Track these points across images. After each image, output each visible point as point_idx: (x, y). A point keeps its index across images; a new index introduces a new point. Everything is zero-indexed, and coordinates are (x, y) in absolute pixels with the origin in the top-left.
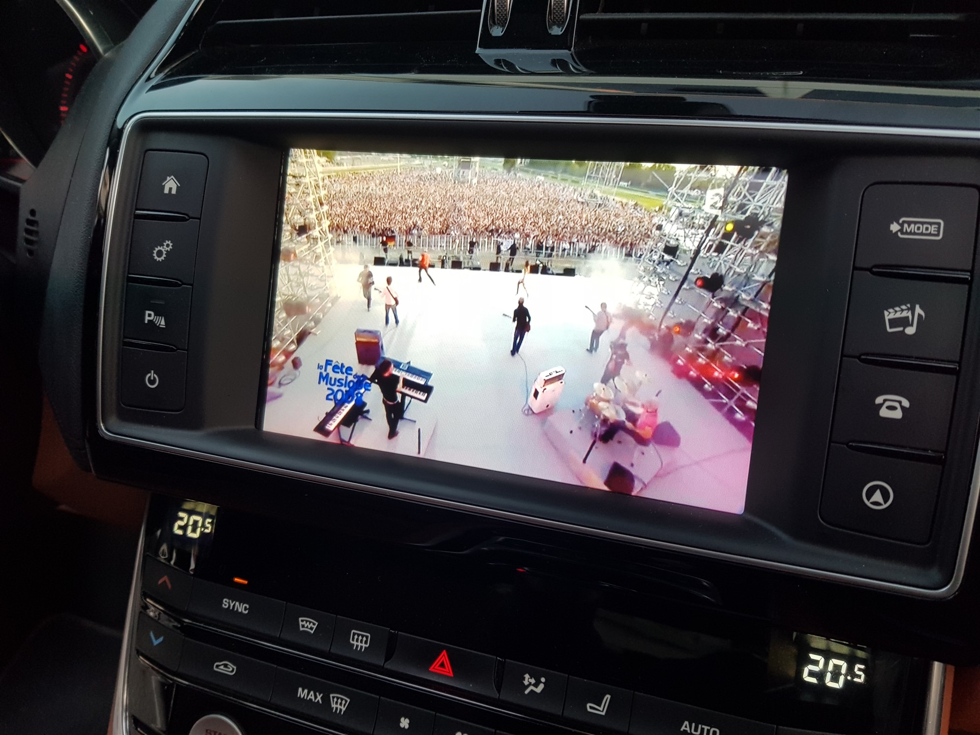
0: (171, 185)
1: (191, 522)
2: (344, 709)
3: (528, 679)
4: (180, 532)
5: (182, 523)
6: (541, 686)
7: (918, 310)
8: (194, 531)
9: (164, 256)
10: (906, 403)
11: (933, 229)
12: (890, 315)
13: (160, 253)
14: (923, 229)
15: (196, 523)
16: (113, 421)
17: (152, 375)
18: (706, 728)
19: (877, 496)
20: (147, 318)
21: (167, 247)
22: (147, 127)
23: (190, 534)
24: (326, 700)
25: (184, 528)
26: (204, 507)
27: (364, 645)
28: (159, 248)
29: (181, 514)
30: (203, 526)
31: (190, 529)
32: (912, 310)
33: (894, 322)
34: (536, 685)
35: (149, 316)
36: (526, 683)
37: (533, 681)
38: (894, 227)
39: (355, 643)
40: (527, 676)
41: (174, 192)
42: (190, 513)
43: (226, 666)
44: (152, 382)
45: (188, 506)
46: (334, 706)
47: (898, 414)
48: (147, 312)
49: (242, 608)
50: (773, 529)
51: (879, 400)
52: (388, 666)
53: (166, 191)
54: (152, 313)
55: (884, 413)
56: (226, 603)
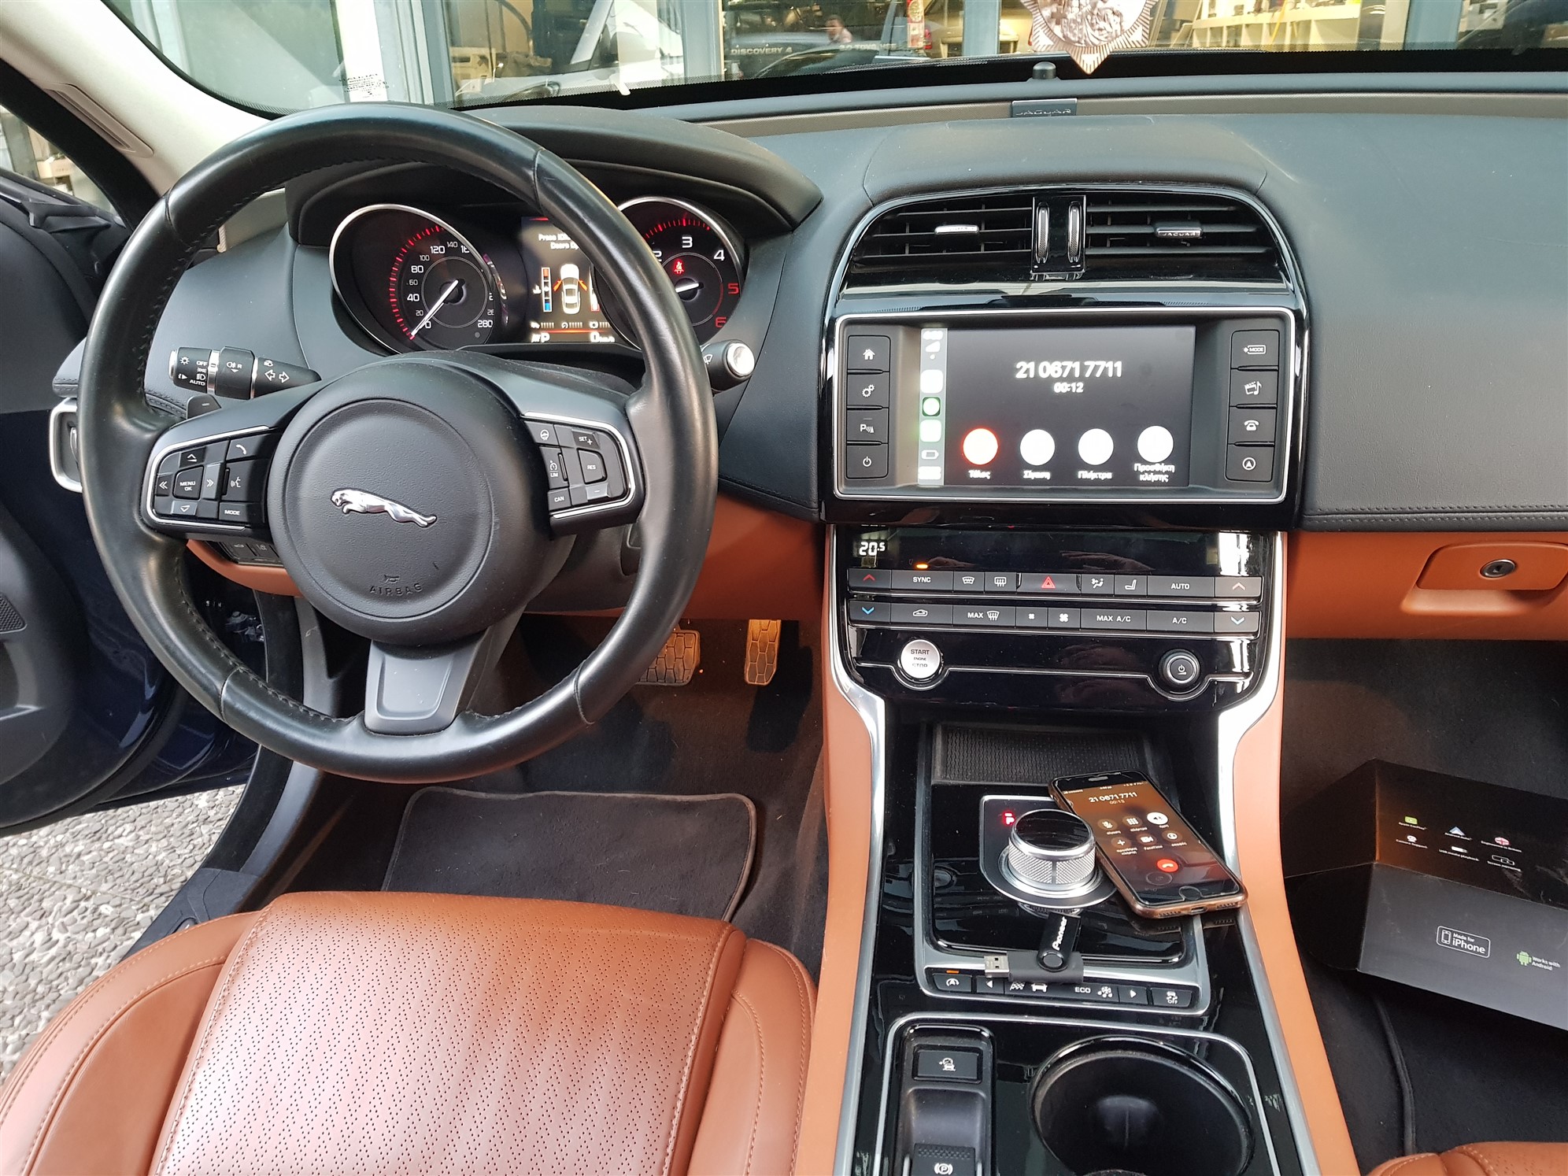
0: (869, 354)
1: (870, 547)
2: (996, 617)
3: (1094, 581)
4: (865, 554)
5: (865, 548)
6: (1101, 583)
7: (1259, 384)
8: (873, 551)
9: (870, 393)
10: (1257, 423)
11: (1261, 349)
12: (1247, 387)
13: (867, 392)
14: (1257, 349)
15: (873, 547)
16: (843, 488)
17: (867, 459)
18: (1183, 585)
19: (1249, 464)
20: (862, 429)
21: (870, 388)
22: (850, 323)
23: (870, 553)
24: (985, 615)
25: (866, 551)
26: (875, 536)
27: (1003, 584)
28: (866, 389)
29: (863, 543)
30: (879, 547)
31: (870, 550)
32: (1256, 384)
33: (1249, 390)
34: (1098, 583)
35: (863, 427)
36: (1093, 583)
37: (1097, 581)
38: (1246, 350)
39: (998, 583)
40: (1093, 580)
41: (871, 358)
42: (869, 541)
43: (921, 612)
44: (867, 463)
45: (865, 536)
46: (990, 617)
47: (1254, 428)
48: (862, 425)
49: (926, 580)
50: (1206, 487)
51: (1246, 423)
52: (1019, 590)
53: (866, 358)
54: (865, 426)
55: (1249, 428)
56: (915, 579)
